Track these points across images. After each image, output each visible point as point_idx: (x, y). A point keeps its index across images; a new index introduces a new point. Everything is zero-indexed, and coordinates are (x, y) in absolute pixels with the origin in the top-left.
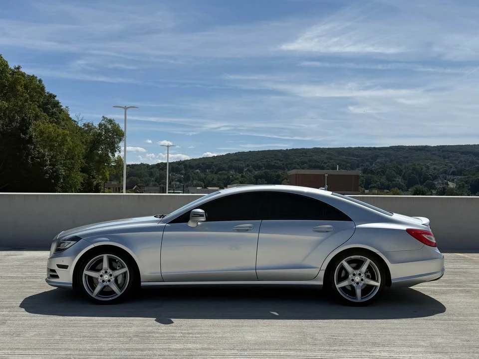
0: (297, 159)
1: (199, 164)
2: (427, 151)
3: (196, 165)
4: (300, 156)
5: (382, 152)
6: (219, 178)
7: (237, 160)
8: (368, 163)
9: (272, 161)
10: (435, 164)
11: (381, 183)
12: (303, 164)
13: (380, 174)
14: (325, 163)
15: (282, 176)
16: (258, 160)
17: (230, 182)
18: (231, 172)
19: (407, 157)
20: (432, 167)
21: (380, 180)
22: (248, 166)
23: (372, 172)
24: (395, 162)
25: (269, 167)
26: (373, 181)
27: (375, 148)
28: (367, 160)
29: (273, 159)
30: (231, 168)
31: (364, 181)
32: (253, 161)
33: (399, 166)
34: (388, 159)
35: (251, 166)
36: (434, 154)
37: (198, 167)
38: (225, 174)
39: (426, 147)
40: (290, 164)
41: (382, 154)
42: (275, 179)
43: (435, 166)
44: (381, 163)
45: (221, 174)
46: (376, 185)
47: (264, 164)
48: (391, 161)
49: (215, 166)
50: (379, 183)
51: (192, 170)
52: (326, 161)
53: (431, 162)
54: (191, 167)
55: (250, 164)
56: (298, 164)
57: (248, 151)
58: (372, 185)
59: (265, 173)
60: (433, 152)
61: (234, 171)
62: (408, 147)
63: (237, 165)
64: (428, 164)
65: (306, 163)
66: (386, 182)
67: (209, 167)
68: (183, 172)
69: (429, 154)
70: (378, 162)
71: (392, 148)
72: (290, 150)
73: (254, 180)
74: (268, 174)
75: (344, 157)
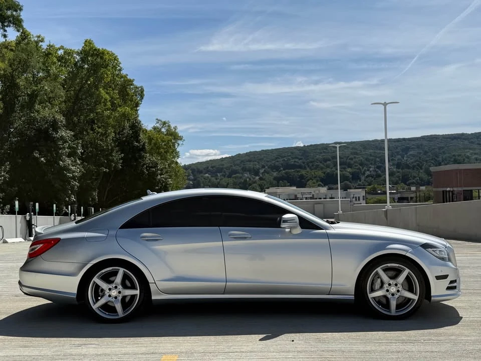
0: (318, 157)
1: (208, 168)
2: (465, 139)
3: (204, 169)
4: (321, 153)
5: (413, 143)
6: (234, 182)
7: (250, 161)
8: (399, 157)
9: (289, 159)
10: (475, 154)
11: (419, 178)
12: (326, 162)
13: (417, 168)
14: (352, 159)
15: (307, 176)
16: (273, 160)
17: (247, 186)
18: (246, 175)
19: (443, 148)
20: (473, 157)
21: (418, 175)
22: (263, 167)
23: (408, 167)
24: (430, 154)
25: (287, 166)
26: (411, 177)
27: (404, 139)
28: (398, 153)
29: (290, 157)
30: (245, 170)
31: (401, 177)
32: (268, 162)
33: (436, 158)
34: (421, 151)
35: (266, 167)
36: (472, 143)
37: (207, 170)
38: (241, 178)
39: (463, 134)
40: (311, 162)
41: (413, 145)
42: (298, 179)
43: (476, 156)
44: (413, 156)
45: (235, 178)
46: (414, 181)
47: (282, 164)
48: (426, 153)
49: (226, 168)
50: (418, 178)
51: (201, 175)
52: (352, 156)
53: (471, 151)
54: (200, 172)
55: (265, 165)
56: (321, 162)
57: (260, 150)
58: (410, 181)
59: (286, 173)
60: (472, 140)
61: (248, 173)
62: (442, 135)
63: (251, 166)
64: (468, 154)
65: (329, 160)
66: (425, 177)
67: (220, 170)
68: (192, 177)
69: (466, 142)
70: (411, 155)
71: (423, 138)
72: (308, 146)
73: (275, 182)
74: (290, 175)
75: (371, 151)
